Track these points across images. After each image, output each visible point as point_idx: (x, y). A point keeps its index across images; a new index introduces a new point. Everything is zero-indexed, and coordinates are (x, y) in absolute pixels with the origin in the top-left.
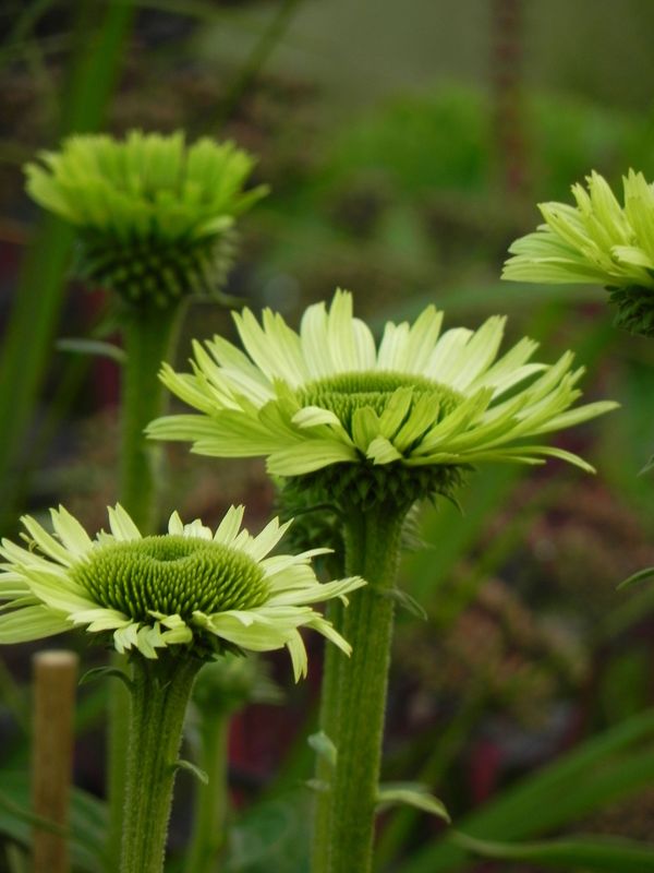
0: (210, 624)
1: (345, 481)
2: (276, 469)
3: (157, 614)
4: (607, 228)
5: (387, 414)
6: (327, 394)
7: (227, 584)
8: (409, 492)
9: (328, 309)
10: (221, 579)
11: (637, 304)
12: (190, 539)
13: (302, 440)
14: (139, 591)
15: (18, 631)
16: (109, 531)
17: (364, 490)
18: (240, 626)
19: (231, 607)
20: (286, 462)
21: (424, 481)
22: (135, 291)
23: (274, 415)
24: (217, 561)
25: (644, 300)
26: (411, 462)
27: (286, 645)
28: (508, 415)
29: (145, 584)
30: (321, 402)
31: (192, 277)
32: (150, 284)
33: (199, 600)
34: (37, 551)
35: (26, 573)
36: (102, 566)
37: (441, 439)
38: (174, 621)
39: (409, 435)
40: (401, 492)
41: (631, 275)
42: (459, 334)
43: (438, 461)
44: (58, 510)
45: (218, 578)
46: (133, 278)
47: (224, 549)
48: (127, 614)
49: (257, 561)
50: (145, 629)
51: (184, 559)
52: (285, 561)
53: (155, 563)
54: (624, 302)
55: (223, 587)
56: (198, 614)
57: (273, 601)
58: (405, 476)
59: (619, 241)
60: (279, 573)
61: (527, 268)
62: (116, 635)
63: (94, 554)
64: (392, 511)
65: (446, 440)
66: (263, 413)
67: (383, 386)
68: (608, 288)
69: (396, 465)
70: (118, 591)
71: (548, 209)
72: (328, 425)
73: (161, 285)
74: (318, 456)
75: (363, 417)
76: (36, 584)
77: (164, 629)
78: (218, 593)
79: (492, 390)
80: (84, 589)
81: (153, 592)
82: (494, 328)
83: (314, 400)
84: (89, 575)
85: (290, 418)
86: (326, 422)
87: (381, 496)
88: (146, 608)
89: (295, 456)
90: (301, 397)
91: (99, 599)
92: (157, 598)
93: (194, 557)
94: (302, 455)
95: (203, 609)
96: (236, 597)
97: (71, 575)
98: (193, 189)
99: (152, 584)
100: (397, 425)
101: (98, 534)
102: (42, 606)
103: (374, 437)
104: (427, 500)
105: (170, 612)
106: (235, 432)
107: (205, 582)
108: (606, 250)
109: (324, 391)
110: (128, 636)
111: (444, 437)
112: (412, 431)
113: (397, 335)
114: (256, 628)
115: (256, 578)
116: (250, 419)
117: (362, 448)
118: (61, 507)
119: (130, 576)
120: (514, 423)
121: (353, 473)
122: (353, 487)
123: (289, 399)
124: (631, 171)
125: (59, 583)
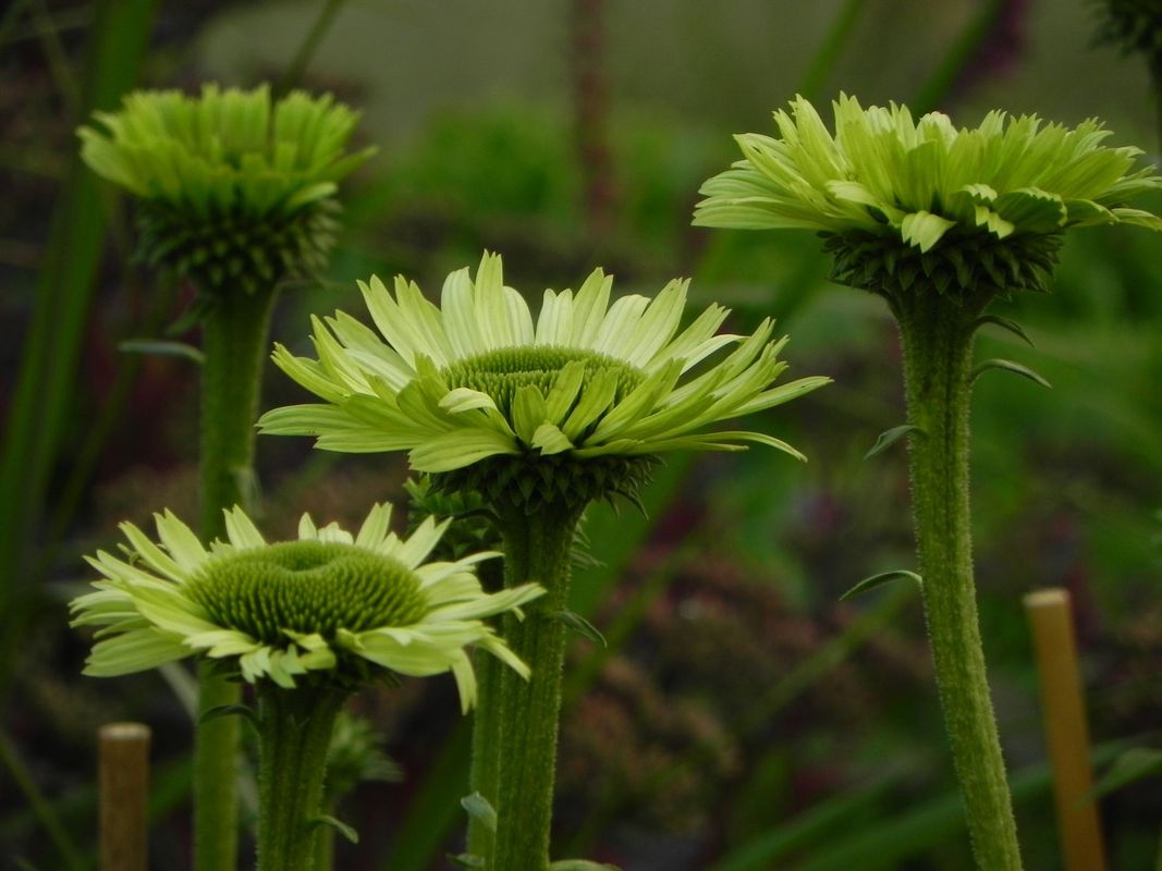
0: (358, 644)
1: (504, 479)
2: (422, 464)
3: (291, 634)
4: (818, 161)
5: (554, 394)
6: (479, 375)
7: (376, 595)
8: (583, 492)
9: (473, 276)
10: (369, 590)
11: (857, 252)
12: (327, 543)
13: (450, 430)
14: (269, 607)
15: (122, 660)
16: (225, 539)
17: (527, 489)
18: (395, 646)
19: (383, 623)
20: (434, 455)
21: (600, 477)
22: (217, 276)
23: (417, 400)
24: (362, 568)
25: (866, 246)
26: (583, 452)
27: (451, 667)
28: (703, 392)
29: (276, 598)
30: (471, 384)
31: (287, 258)
32: (236, 267)
33: (342, 616)
34: (139, 564)
35: (130, 589)
36: (221, 579)
37: (620, 424)
38: (314, 641)
39: (582, 419)
40: (571, 491)
41: (848, 215)
42: (633, 302)
43: (617, 450)
44: (164, 515)
45: (364, 590)
46: (214, 260)
47: (370, 554)
48: (255, 636)
49: (411, 568)
50: (277, 653)
51: (322, 568)
52: (442, 569)
53: (287, 573)
54: (839, 251)
55: (372, 600)
56: (343, 632)
57: (432, 615)
58: (577, 471)
59: (833, 176)
60: (439, 583)
61: (724, 211)
62: (244, 662)
63: (210, 565)
64: (560, 515)
65: (627, 424)
66: (402, 397)
67: (547, 364)
68: (822, 234)
69: (565, 456)
70: (243, 608)
71: (746, 141)
72: (481, 409)
73: (249, 267)
74: (471, 448)
75: (527, 397)
76: (143, 602)
77: (302, 651)
78: (366, 608)
79: (682, 363)
80: (202, 608)
81: (287, 608)
82: (676, 293)
83: (462, 382)
84: (206, 590)
85: (436, 403)
86: (480, 406)
87: (548, 496)
88: (278, 628)
89: (443, 448)
90: (447, 378)
91: (219, 618)
92: (291, 615)
93: (335, 565)
94: (451, 446)
95: (349, 625)
96: (387, 612)
97: (185, 592)
98: (286, 150)
99: (284, 598)
100: (567, 408)
101: (211, 544)
102: (153, 628)
103: (539, 422)
104: (603, 499)
105: (308, 630)
106: (368, 423)
107: (349, 594)
108: (818, 186)
109: (474, 371)
110: (258, 662)
111: (623, 422)
112: (585, 415)
113: (557, 304)
114: (415, 648)
115: (411, 588)
116: (386, 405)
117: (524, 437)
118: (167, 511)
119: (256, 590)
120: (710, 402)
121: (514, 469)
122: (513, 485)
123: (435, 378)
124: (843, 95)
125: (170, 600)
